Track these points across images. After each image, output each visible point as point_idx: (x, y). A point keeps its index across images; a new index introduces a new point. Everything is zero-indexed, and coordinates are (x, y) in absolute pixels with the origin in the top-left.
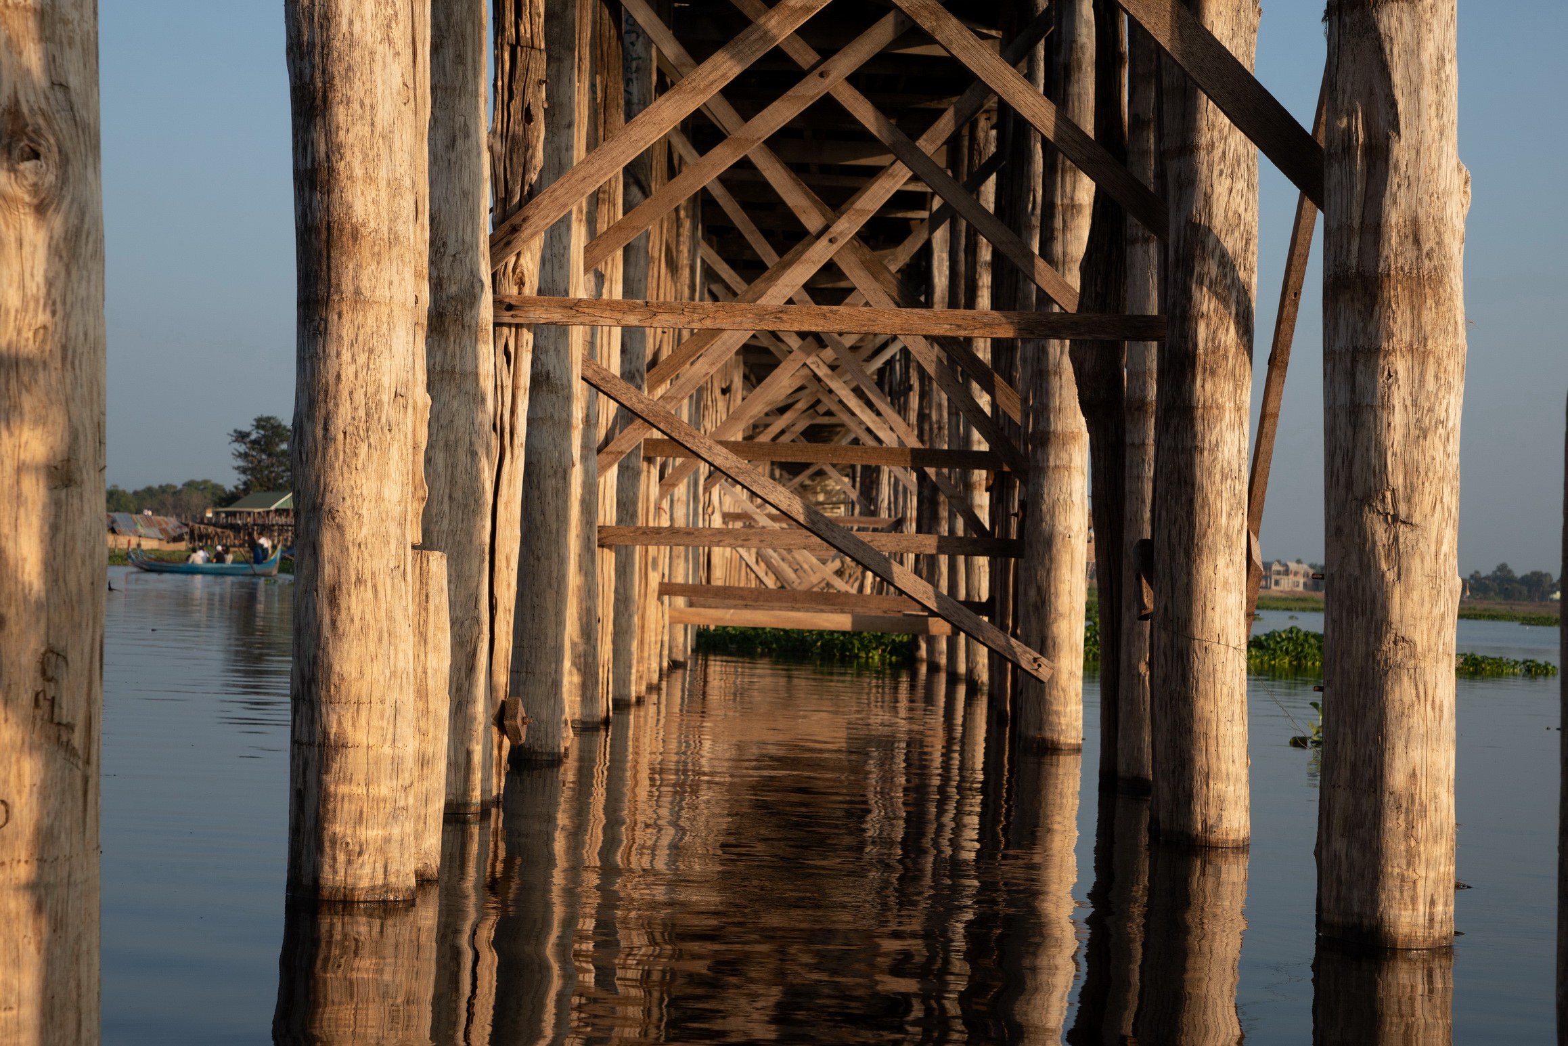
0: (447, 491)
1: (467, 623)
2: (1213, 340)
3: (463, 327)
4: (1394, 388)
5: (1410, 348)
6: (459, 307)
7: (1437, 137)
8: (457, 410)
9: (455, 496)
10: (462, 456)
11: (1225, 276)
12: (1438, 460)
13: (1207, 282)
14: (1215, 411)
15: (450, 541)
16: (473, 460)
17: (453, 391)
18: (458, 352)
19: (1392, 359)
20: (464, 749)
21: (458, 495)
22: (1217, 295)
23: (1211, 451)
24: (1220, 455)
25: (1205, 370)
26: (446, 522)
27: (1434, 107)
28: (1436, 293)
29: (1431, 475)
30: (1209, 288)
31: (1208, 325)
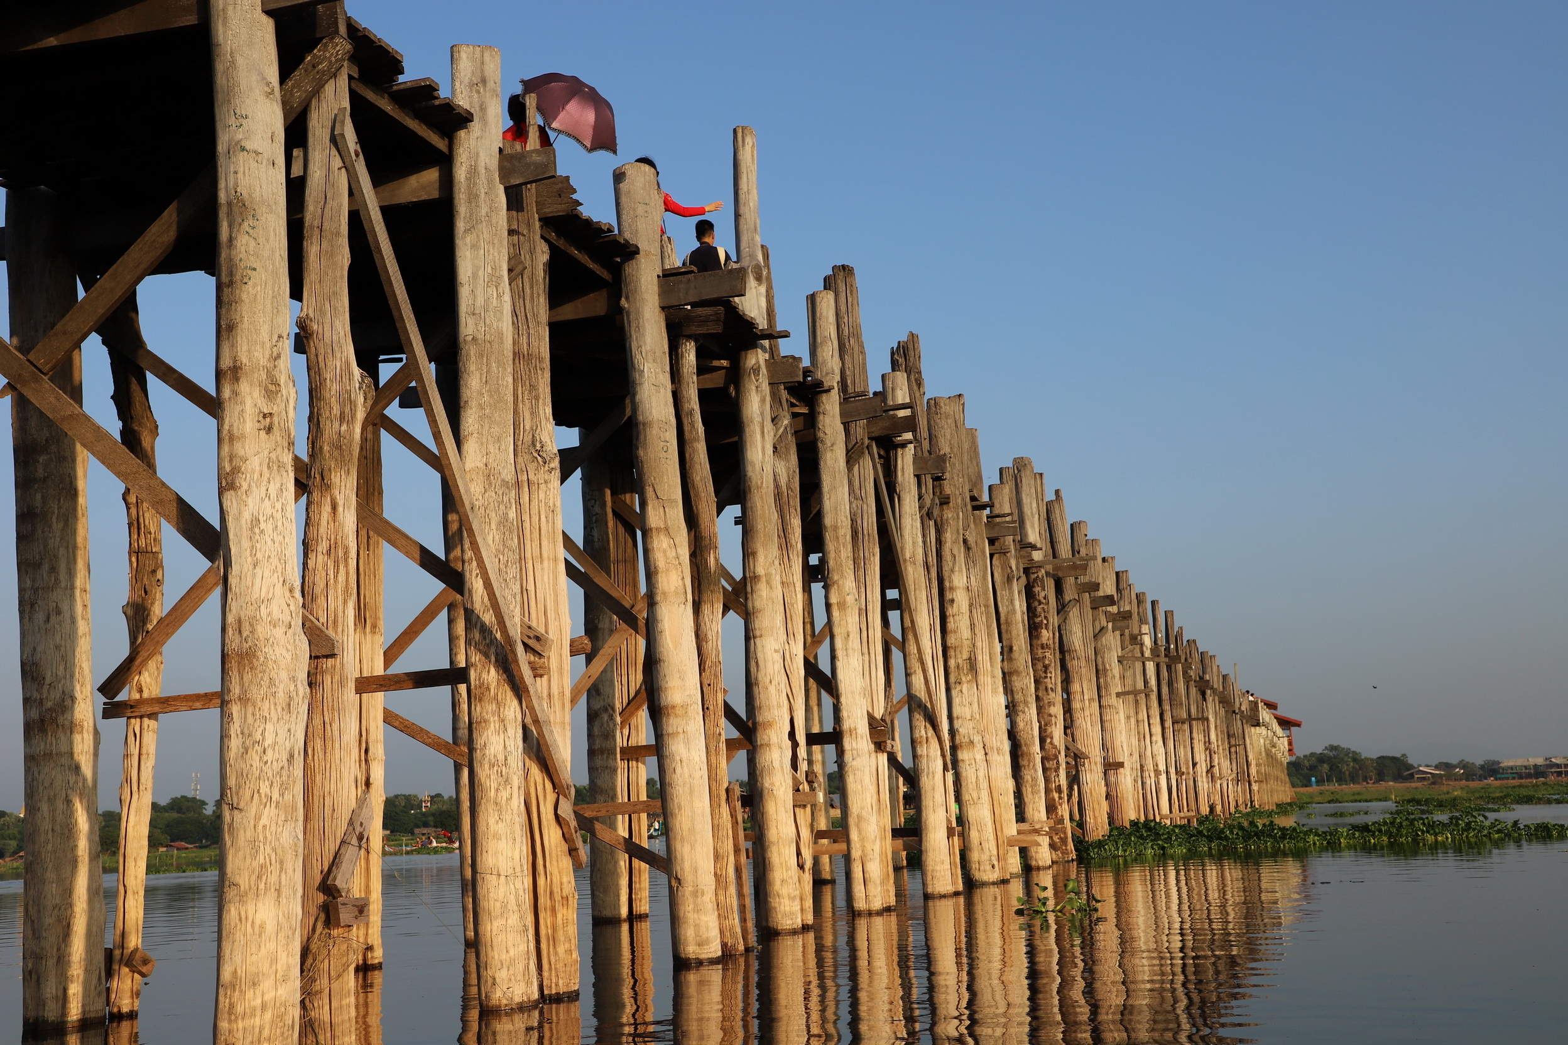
0: (50, 827)
1: (63, 907)
2: (479, 679)
3: (58, 726)
4: (231, 724)
5: (240, 699)
6: (54, 715)
7: (251, 567)
8: (55, 776)
9: (55, 829)
10: (60, 805)
11: (485, 638)
12: (254, 766)
13: (473, 644)
14: (483, 724)
15: (53, 857)
16: (68, 805)
17: (52, 766)
18: (54, 742)
19: (229, 706)
20: (62, 987)
21: (57, 828)
22: (480, 651)
23: (481, 750)
24: (487, 752)
25: (475, 698)
26: (50, 847)
27: (249, 550)
28: (251, 662)
29: (249, 776)
30: (475, 647)
31: (475, 670)
